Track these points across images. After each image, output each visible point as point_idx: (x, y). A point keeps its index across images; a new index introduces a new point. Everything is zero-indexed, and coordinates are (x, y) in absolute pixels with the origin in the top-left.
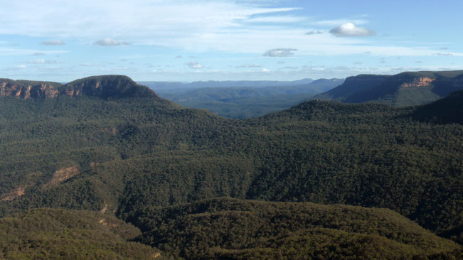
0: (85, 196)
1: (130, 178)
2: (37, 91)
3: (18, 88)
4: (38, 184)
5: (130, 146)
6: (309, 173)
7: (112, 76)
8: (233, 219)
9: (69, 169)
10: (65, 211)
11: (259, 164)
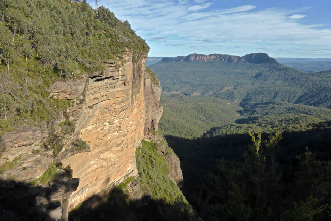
0: (230, 96)
1: (249, 92)
2: (230, 59)
3: (223, 58)
4: (217, 91)
5: (257, 81)
6: (326, 96)
7: (260, 53)
8: (273, 108)
9: (230, 87)
10: (216, 98)
11: (305, 91)
